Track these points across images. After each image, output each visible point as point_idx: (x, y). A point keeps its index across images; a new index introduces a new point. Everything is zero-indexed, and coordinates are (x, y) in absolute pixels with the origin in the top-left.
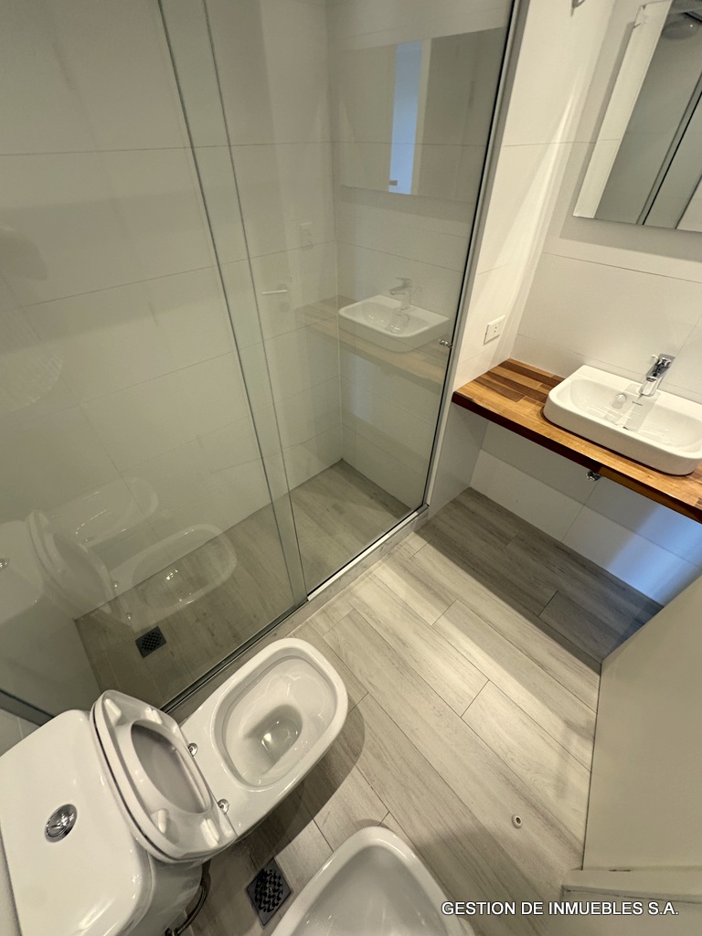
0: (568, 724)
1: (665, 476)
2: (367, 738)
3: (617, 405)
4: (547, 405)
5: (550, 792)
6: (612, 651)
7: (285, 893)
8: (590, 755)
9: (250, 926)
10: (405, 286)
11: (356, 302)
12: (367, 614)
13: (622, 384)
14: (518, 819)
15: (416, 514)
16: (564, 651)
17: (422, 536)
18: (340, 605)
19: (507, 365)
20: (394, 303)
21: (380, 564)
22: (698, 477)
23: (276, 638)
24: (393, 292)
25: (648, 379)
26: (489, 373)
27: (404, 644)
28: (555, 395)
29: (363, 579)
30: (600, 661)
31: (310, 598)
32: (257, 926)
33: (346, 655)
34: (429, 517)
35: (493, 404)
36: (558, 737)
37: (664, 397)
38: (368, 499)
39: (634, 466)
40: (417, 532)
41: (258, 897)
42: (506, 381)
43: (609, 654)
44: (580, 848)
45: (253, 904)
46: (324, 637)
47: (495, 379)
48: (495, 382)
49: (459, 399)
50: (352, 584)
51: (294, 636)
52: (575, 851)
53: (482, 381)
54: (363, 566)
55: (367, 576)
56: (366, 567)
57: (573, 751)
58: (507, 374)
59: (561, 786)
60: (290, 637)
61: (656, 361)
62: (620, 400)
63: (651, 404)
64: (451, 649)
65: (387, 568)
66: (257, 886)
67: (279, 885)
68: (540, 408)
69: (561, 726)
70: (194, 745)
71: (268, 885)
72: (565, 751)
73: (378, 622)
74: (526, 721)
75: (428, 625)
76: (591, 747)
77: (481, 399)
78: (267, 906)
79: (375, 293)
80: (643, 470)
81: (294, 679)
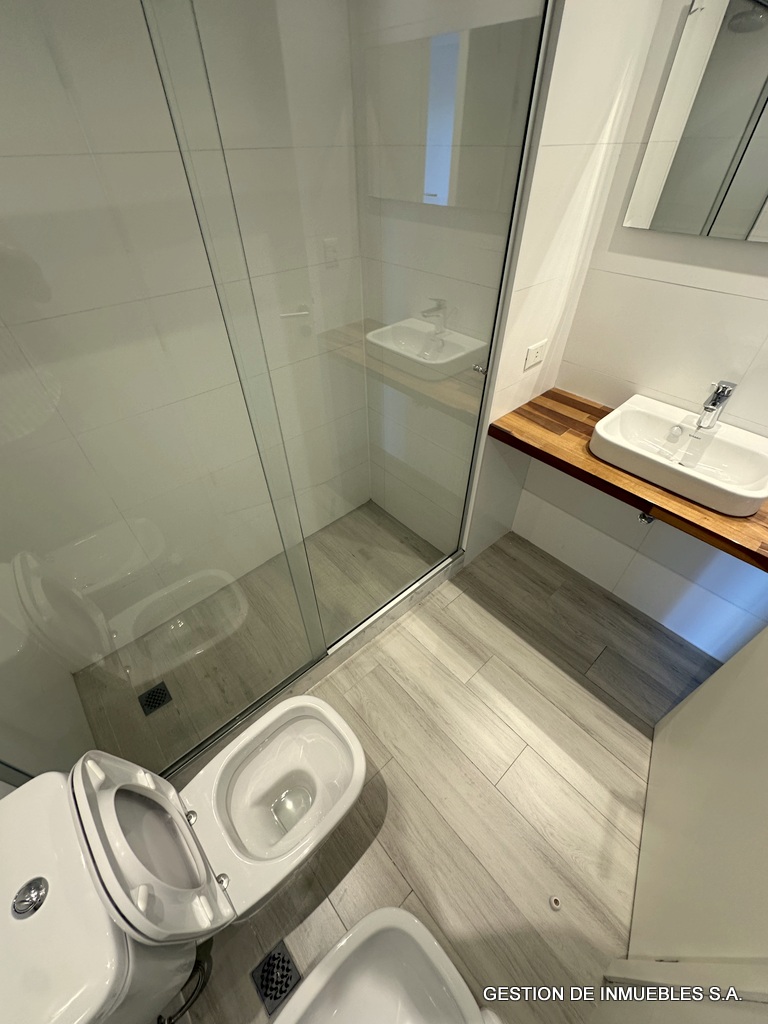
0: (615, 794)
1: (724, 518)
2: (390, 808)
3: (672, 438)
4: (593, 439)
5: (593, 871)
6: (666, 714)
7: (294, 980)
8: (638, 830)
9: (255, 1016)
10: (440, 307)
11: (386, 325)
12: (394, 670)
13: (678, 416)
14: (556, 901)
15: (450, 560)
16: (612, 713)
17: (457, 585)
18: (363, 660)
19: (551, 395)
20: (428, 327)
21: (410, 616)
22: (762, 518)
23: (291, 694)
24: (426, 314)
25: (706, 409)
26: (530, 404)
27: (434, 704)
28: (601, 427)
29: (390, 632)
30: (651, 724)
31: (330, 652)
32: (262, 1015)
33: (369, 716)
34: (465, 564)
35: (533, 438)
36: (604, 810)
37: (725, 429)
38: (398, 543)
39: (689, 507)
40: (452, 580)
41: (264, 983)
42: (550, 412)
43: (663, 717)
44: (625, 934)
45: (258, 991)
46: (346, 696)
47: (536, 410)
48: (537, 413)
49: (496, 432)
50: (377, 638)
51: (312, 694)
52: (620, 937)
53: (523, 413)
54: (391, 617)
55: (395, 628)
56: (394, 619)
57: (620, 825)
58: (550, 404)
59: (605, 864)
60: (308, 694)
61: (715, 389)
62: (675, 433)
63: (710, 438)
64: (485, 709)
65: (418, 620)
66: (264, 971)
67: (288, 970)
68: (586, 442)
69: (606, 796)
70: (193, 812)
71: (275, 970)
72: (610, 826)
73: (406, 680)
74: (567, 790)
75: (461, 684)
76: (640, 822)
77: (522, 433)
78: (274, 993)
79: (407, 316)
80: (699, 511)
81: (309, 741)
